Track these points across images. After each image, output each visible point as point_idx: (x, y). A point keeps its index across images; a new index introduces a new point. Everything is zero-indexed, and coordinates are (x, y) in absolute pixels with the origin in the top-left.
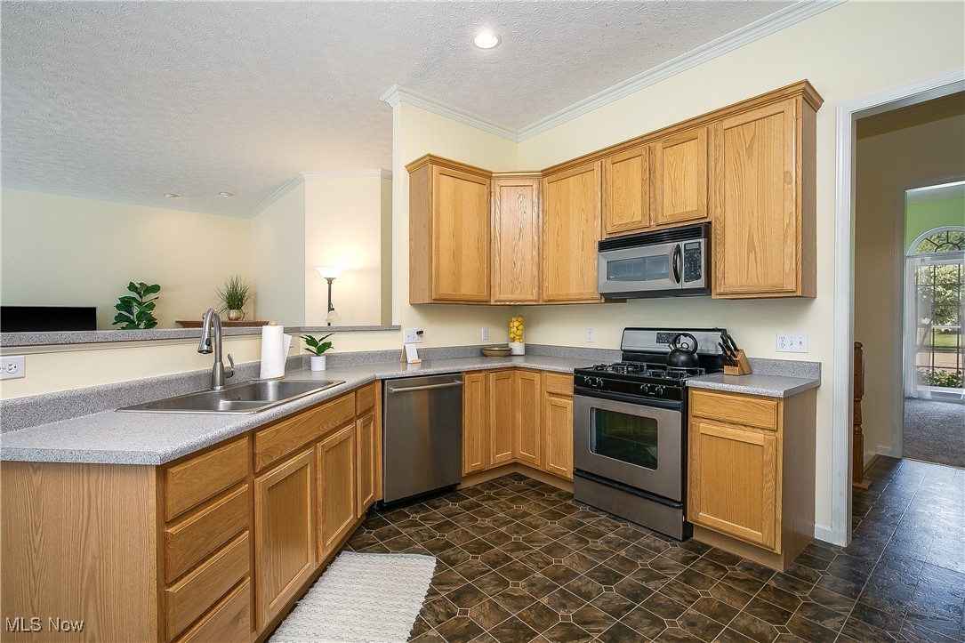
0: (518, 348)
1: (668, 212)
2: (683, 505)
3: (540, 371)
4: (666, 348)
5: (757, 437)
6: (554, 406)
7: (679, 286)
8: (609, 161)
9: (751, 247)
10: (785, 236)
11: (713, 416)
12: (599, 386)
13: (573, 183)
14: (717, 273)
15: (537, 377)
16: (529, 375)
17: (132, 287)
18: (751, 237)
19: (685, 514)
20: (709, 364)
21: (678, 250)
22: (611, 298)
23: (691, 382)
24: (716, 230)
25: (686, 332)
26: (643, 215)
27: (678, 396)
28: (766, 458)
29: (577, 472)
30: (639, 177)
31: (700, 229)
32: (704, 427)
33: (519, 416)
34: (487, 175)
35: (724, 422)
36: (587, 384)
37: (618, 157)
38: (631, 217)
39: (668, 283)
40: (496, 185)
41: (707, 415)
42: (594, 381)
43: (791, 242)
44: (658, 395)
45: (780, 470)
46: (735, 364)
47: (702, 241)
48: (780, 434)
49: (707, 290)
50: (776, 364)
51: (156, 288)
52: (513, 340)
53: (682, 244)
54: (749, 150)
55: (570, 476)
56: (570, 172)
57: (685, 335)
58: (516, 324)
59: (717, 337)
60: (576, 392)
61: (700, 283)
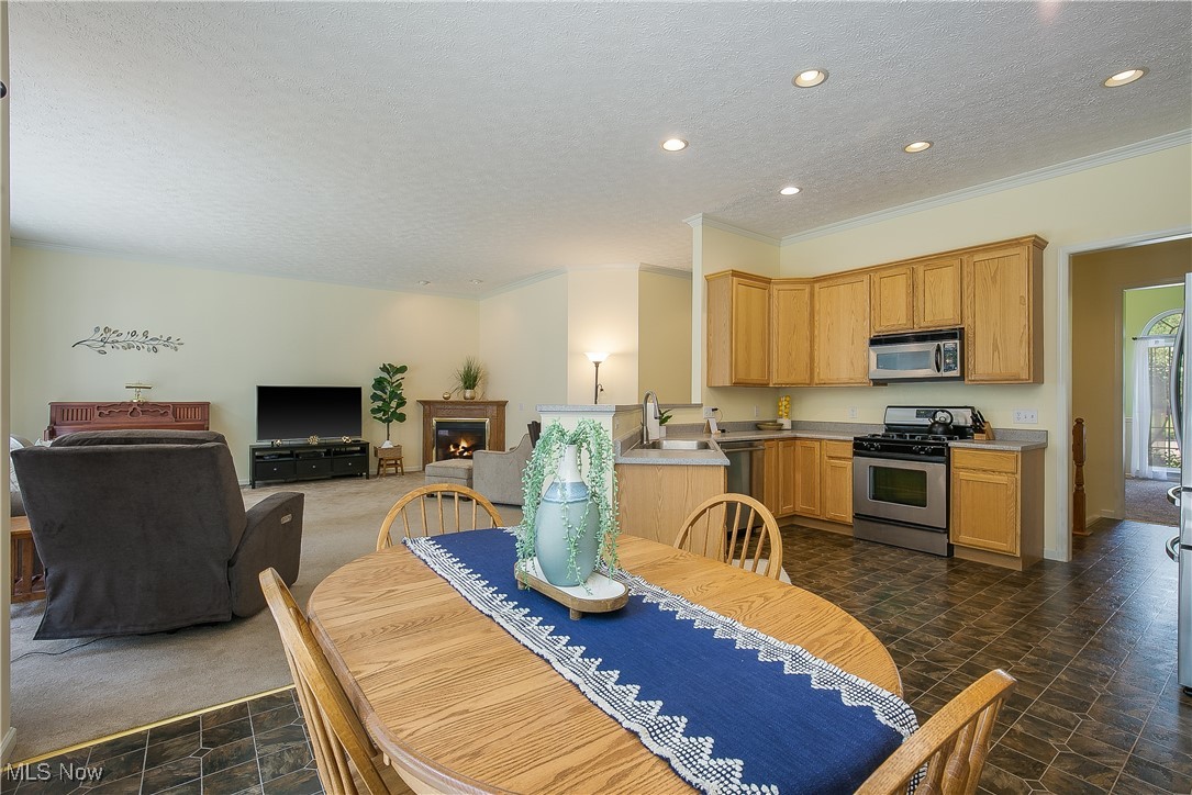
0: (787, 423)
1: (929, 318)
2: (947, 531)
3: (820, 440)
4: (927, 421)
5: (1003, 479)
6: (834, 467)
7: (939, 375)
8: (878, 275)
9: (995, 347)
10: (1021, 341)
11: (969, 466)
12: (877, 449)
13: (843, 290)
14: (969, 366)
15: (817, 444)
16: (809, 443)
17: (384, 369)
18: (995, 340)
19: (948, 538)
20: (961, 432)
21: (938, 349)
22: (879, 383)
23: (951, 444)
24: (968, 333)
25: (943, 409)
26: (908, 320)
27: (941, 454)
28: (1009, 493)
29: (857, 516)
30: (904, 290)
31: (956, 334)
32: (963, 475)
33: (799, 477)
34: (768, 281)
35: (979, 470)
36: (866, 448)
37: (885, 273)
38: (897, 321)
39: (930, 372)
40: (774, 288)
41: (965, 466)
42: (872, 446)
43: (1025, 345)
44: (927, 453)
45: (1019, 500)
46: (983, 432)
47: (958, 342)
48: (1019, 476)
49: (962, 378)
50: (1014, 431)
51: (403, 369)
52: (781, 417)
53: (941, 344)
54: (994, 279)
55: (850, 520)
56: (841, 281)
57: (943, 411)
58: (784, 403)
59: (968, 413)
60: (855, 454)
61: (956, 373)
